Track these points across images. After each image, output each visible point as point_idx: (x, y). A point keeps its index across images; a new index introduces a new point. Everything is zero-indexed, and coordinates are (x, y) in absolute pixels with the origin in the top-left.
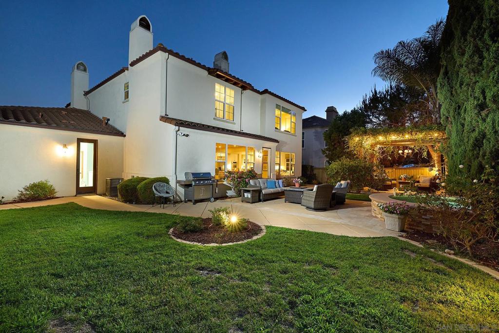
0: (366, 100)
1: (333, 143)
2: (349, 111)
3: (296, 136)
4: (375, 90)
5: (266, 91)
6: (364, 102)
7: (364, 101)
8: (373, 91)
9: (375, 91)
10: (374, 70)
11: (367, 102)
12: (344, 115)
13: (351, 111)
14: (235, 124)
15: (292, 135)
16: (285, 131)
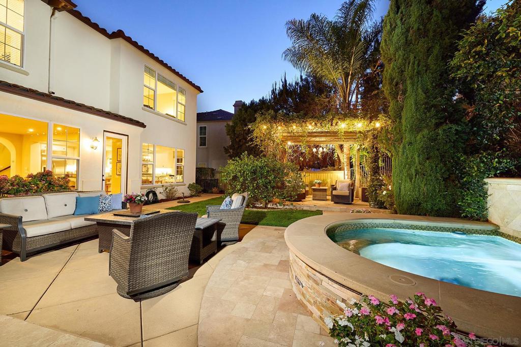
0: (276, 89)
1: (237, 140)
2: (257, 100)
3: (186, 125)
4: (285, 79)
5: (118, 34)
6: (273, 92)
7: (273, 90)
8: (283, 80)
9: (286, 81)
10: (284, 53)
11: (277, 92)
12: (251, 104)
13: (259, 100)
14: (26, 74)
15: (179, 121)
16: (167, 114)
